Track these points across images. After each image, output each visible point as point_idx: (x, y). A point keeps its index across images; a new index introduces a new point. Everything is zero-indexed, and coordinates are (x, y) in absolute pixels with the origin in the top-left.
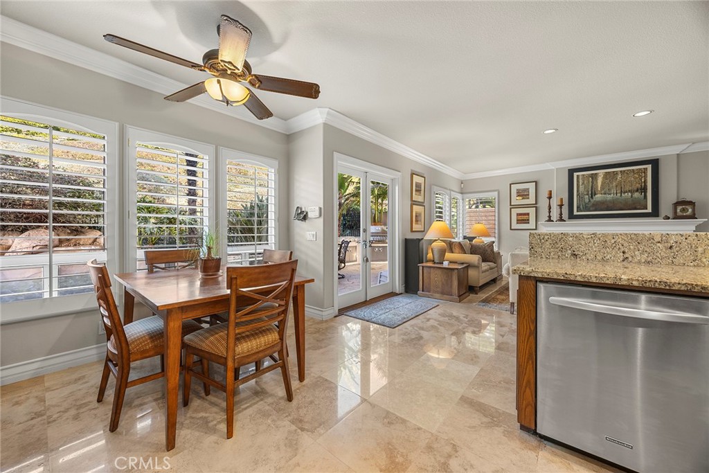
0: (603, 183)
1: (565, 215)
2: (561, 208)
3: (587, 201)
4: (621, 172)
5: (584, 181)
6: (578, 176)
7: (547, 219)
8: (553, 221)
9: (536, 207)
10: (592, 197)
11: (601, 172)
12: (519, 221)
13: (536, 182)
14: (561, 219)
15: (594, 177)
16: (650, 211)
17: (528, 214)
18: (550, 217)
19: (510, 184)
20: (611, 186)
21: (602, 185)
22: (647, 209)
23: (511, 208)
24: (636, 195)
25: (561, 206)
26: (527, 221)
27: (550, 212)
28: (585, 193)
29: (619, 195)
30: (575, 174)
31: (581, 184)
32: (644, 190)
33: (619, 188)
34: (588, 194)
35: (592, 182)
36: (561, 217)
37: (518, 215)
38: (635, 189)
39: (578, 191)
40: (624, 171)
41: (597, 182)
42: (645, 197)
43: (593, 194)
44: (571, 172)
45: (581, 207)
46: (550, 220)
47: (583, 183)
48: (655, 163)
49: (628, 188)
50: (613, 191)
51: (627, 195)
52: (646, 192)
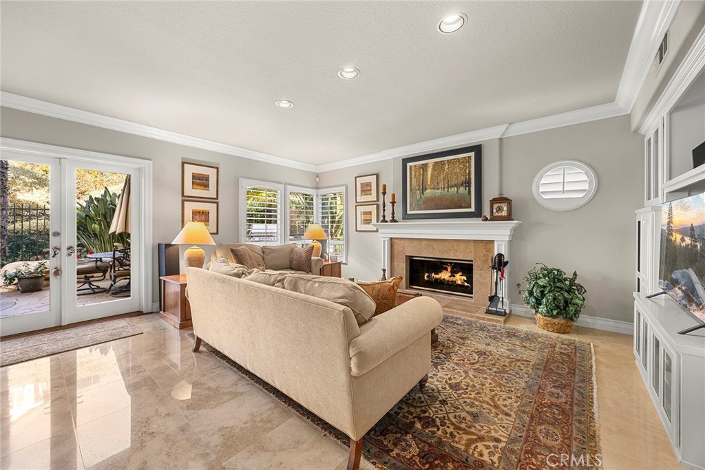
0: (432, 175)
1: (399, 215)
2: (393, 206)
3: (418, 197)
4: (448, 161)
5: (415, 173)
6: (411, 167)
9: (377, 205)
10: (423, 192)
11: (431, 162)
12: (362, 222)
13: (377, 175)
14: (393, 220)
15: (424, 167)
16: (474, 210)
17: (371, 213)
18: (384, 216)
19: (356, 178)
20: (439, 179)
21: (431, 178)
22: (470, 207)
23: (356, 206)
24: (462, 190)
25: (393, 203)
26: (369, 222)
27: (384, 211)
28: (417, 188)
29: (446, 190)
30: (409, 165)
31: (413, 176)
32: (468, 183)
33: (446, 181)
34: (419, 189)
35: (423, 175)
36: (393, 217)
37: (362, 213)
38: (461, 183)
39: (411, 185)
40: (451, 160)
41: (427, 174)
42: (470, 191)
43: (424, 189)
44: (405, 161)
45: (414, 204)
46: (384, 221)
47: (415, 176)
48: (477, 149)
49: (454, 182)
50: (441, 185)
51: (453, 190)
52: (470, 187)
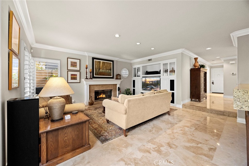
3: (98, 71)
4: (106, 62)
5: (97, 63)
6: (95, 61)
7: (86, 78)
8: (88, 79)
9: (80, 72)
10: (99, 70)
11: (102, 61)
12: (72, 78)
13: (80, 60)
15: (100, 62)
16: (112, 77)
17: (76, 75)
18: (87, 77)
20: (104, 67)
21: (102, 66)
23: (68, 71)
25: (91, 72)
26: (75, 79)
27: (87, 75)
29: (106, 70)
32: (111, 70)
33: (106, 68)
34: (98, 69)
35: (99, 64)
36: (91, 77)
37: (72, 75)
39: (95, 67)
43: (100, 69)
44: (93, 59)
45: (96, 73)
46: (87, 78)
48: (113, 61)
49: (108, 69)
50: (104, 69)
51: (108, 71)
52: (111, 71)
